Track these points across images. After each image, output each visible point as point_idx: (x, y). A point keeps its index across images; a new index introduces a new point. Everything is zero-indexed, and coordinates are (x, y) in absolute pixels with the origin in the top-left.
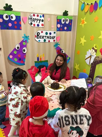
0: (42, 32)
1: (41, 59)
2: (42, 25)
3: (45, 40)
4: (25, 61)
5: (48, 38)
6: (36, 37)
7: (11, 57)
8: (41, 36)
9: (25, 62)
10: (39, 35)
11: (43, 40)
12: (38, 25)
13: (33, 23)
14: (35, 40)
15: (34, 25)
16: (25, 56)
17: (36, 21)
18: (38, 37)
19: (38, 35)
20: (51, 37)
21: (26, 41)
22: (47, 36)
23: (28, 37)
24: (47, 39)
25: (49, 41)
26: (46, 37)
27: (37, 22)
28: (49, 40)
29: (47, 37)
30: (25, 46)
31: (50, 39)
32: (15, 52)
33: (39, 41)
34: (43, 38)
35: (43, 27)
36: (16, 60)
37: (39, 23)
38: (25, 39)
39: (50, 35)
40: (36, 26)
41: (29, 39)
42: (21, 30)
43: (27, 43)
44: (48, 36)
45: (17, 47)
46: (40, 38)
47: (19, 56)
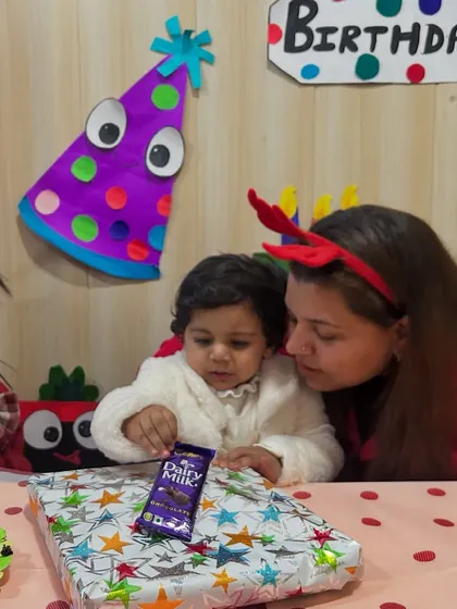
3: (367, 67)
4: (163, 243)
5: (404, 45)
6: (282, 42)
7: (48, 203)
8: (333, 30)
9: (159, 253)
10: (313, 25)
11: (351, 58)
14: (272, 65)
16: (169, 200)
18: (300, 39)
19: (296, 24)
20: (434, 29)
21: (179, 78)
22: (390, 22)
23: (205, 40)
24: (394, 49)
25: (416, 73)
26: (385, 40)
28: (420, 58)
29: (398, 35)
30: (175, 119)
31: (430, 49)
33: (311, 71)
34: (354, 48)
36: (85, 229)
38: (169, 56)
39: (426, 21)
41: (210, 60)
43: (189, 91)
44: (406, 28)
45: (103, 127)
46: (318, 48)
47: (115, 201)
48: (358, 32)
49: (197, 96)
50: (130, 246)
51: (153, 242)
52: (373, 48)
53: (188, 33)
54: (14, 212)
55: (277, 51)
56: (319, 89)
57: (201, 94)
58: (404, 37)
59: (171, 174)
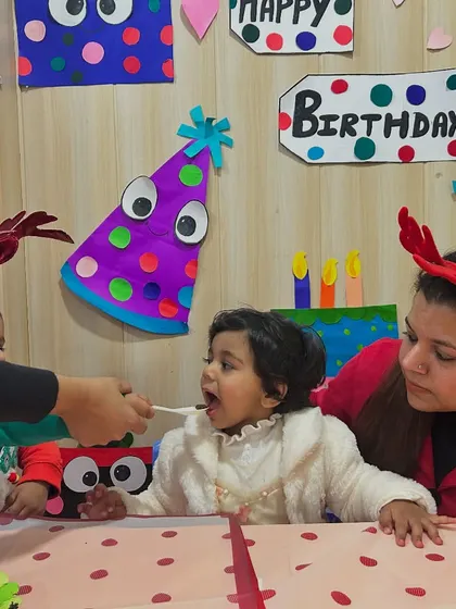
0: (340, 87)
1: (328, 291)
2: (342, 35)
3: (365, 149)
4: (190, 303)
5: (396, 130)
6: (291, 129)
7: (87, 267)
8: (335, 118)
9: (187, 310)
10: (317, 113)
11: (351, 141)
12: (306, 41)
13: (266, 28)
14: (283, 148)
15: (275, 41)
16: (196, 264)
17: (288, 13)
18: (307, 125)
19: (303, 113)
20: (420, 117)
22: (383, 111)
23: (225, 126)
24: (387, 134)
25: (406, 154)
26: (379, 126)
27: (296, 21)
28: (409, 141)
29: (390, 122)
30: (200, 194)
31: (417, 134)
32: (120, 239)
33: (316, 152)
34: (353, 133)
35: (349, 47)
36: (121, 290)
37: (315, 23)
38: (194, 140)
39: (412, 109)
40: (290, 45)
41: (229, 143)
42: (171, 81)
43: (212, 170)
44: (397, 116)
45: (137, 201)
46: (322, 133)
47: (148, 265)
48: (355, 120)
49: (219, 175)
50: (161, 305)
51: (182, 301)
52: (369, 133)
53: (210, 120)
54: (57, 276)
55: (287, 136)
56: (324, 168)
57: (222, 172)
58: (396, 123)
59: (197, 241)
